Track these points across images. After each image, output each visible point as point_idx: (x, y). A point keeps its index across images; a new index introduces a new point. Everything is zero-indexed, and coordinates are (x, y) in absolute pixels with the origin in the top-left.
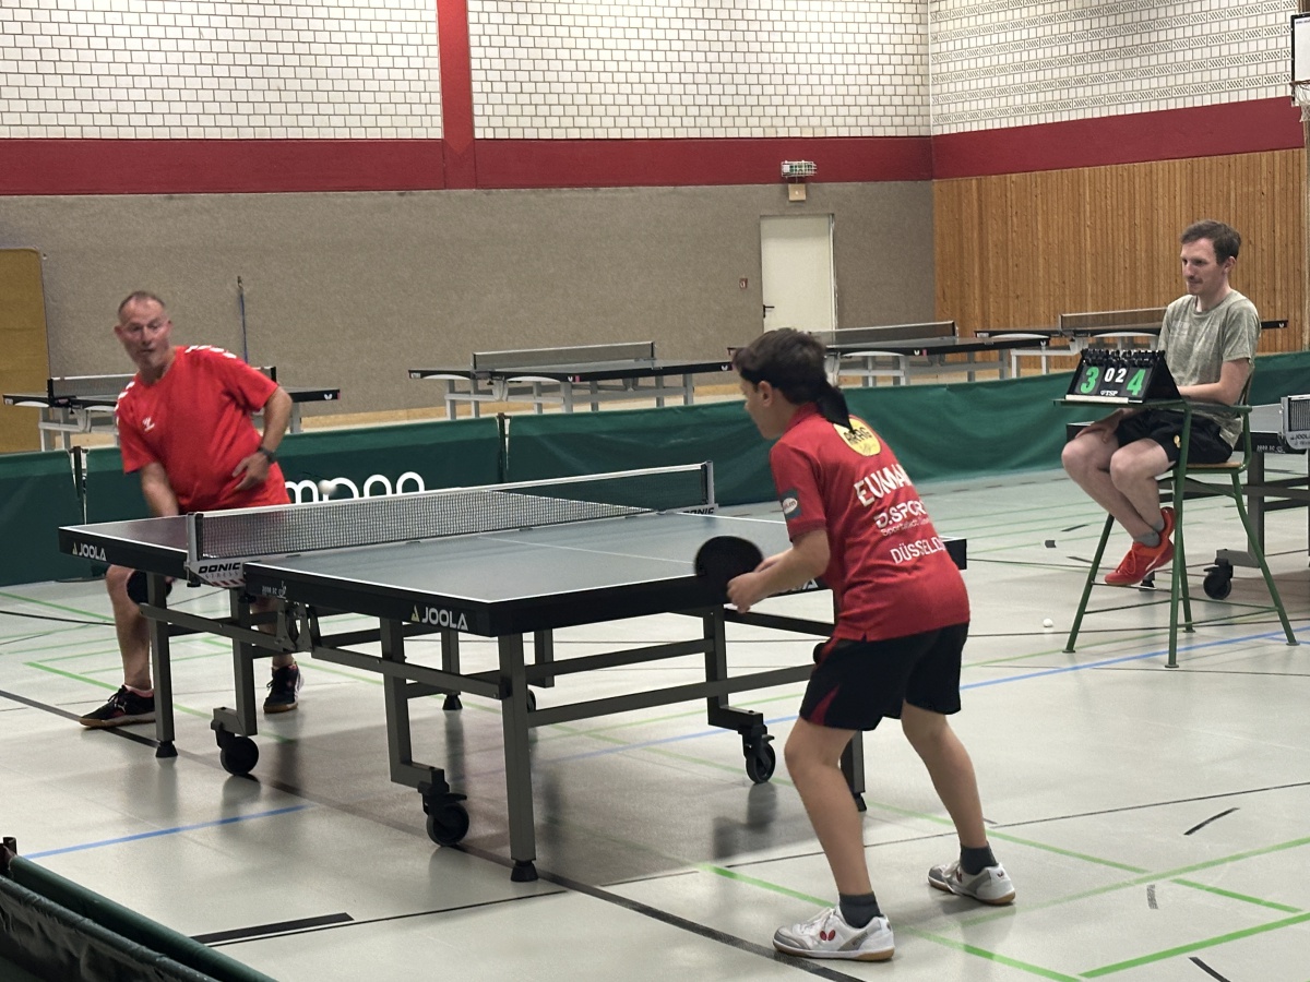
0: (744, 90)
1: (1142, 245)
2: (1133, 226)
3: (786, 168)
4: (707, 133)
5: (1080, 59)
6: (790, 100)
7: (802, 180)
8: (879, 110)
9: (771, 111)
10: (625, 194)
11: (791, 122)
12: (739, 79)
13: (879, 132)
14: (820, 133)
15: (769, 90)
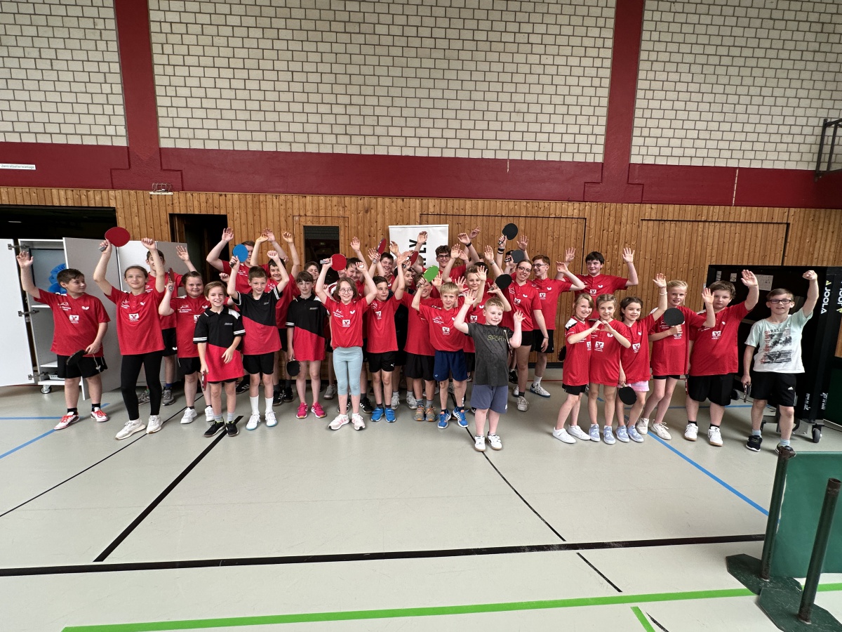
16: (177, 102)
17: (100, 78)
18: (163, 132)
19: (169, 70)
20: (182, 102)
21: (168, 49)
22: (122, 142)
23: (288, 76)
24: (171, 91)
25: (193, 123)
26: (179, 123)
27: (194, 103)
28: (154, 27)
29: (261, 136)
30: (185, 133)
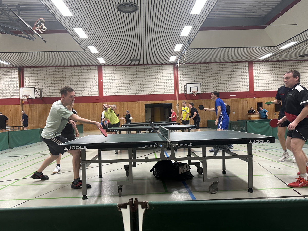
16: (256, 85)
17: (246, 82)
18: (254, 89)
19: (256, 80)
20: (257, 85)
21: (256, 77)
22: (249, 91)
23: (273, 80)
24: (256, 83)
25: (259, 87)
26: (257, 88)
27: (259, 85)
28: (254, 75)
29: (269, 89)
30: (257, 89)
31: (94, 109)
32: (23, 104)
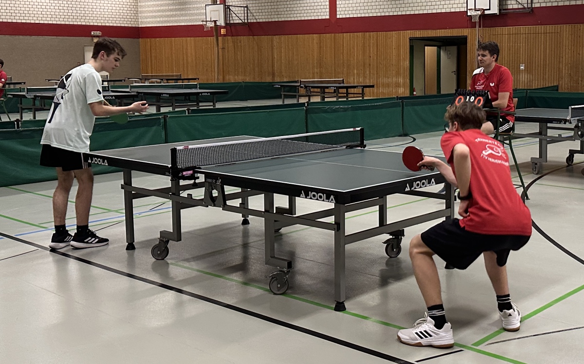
0: (79, 12)
1: (185, 59)
2: (183, 54)
3: (92, 33)
4: (67, 23)
5: (171, 10)
6: (94, 15)
7: (98, 36)
8: (123, 19)
9: (88, 18)
10: (41, 38)
11: (94, 21)
12: (78, 9)
13: (123, 25)
14: (103, 24)
15: (87, 12)
31: (320, 47)
32: (224, 35)
